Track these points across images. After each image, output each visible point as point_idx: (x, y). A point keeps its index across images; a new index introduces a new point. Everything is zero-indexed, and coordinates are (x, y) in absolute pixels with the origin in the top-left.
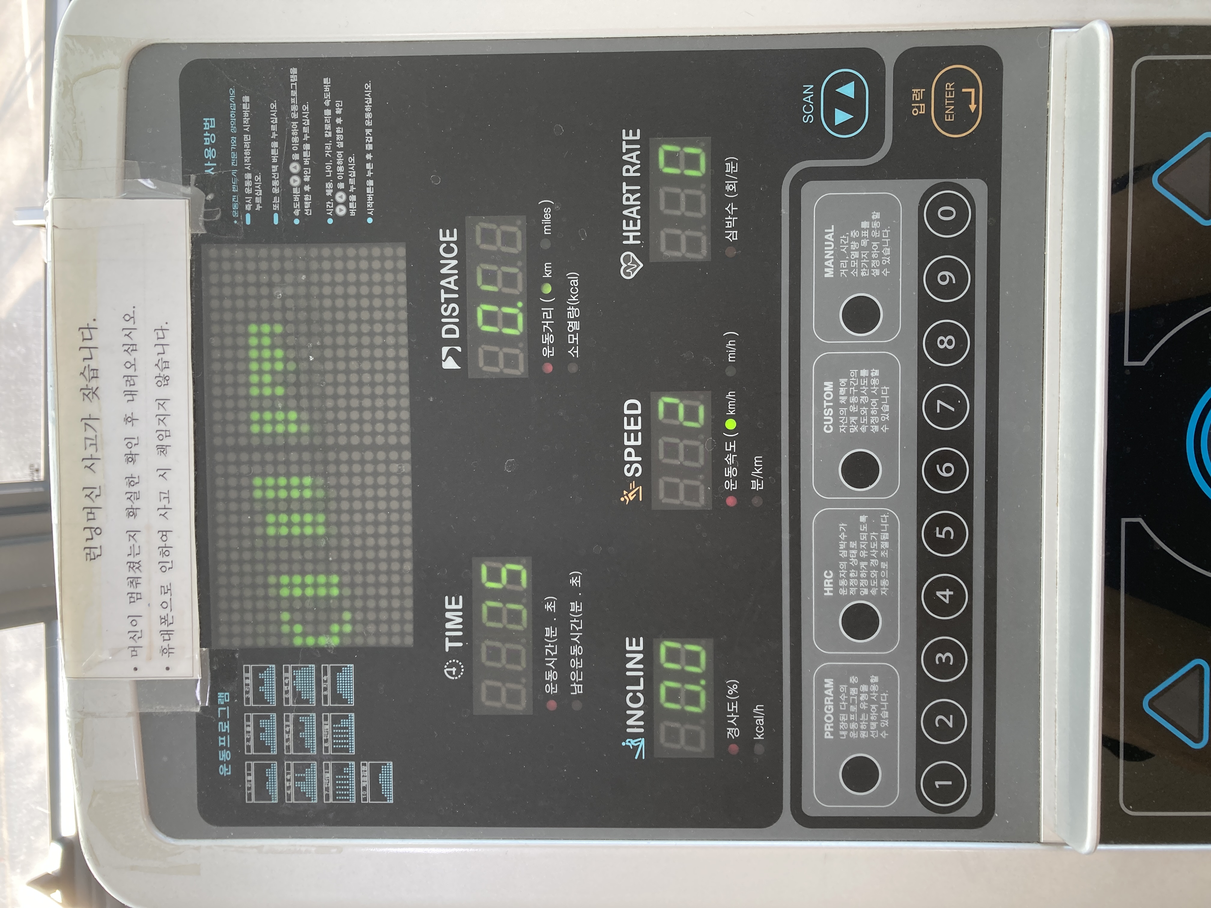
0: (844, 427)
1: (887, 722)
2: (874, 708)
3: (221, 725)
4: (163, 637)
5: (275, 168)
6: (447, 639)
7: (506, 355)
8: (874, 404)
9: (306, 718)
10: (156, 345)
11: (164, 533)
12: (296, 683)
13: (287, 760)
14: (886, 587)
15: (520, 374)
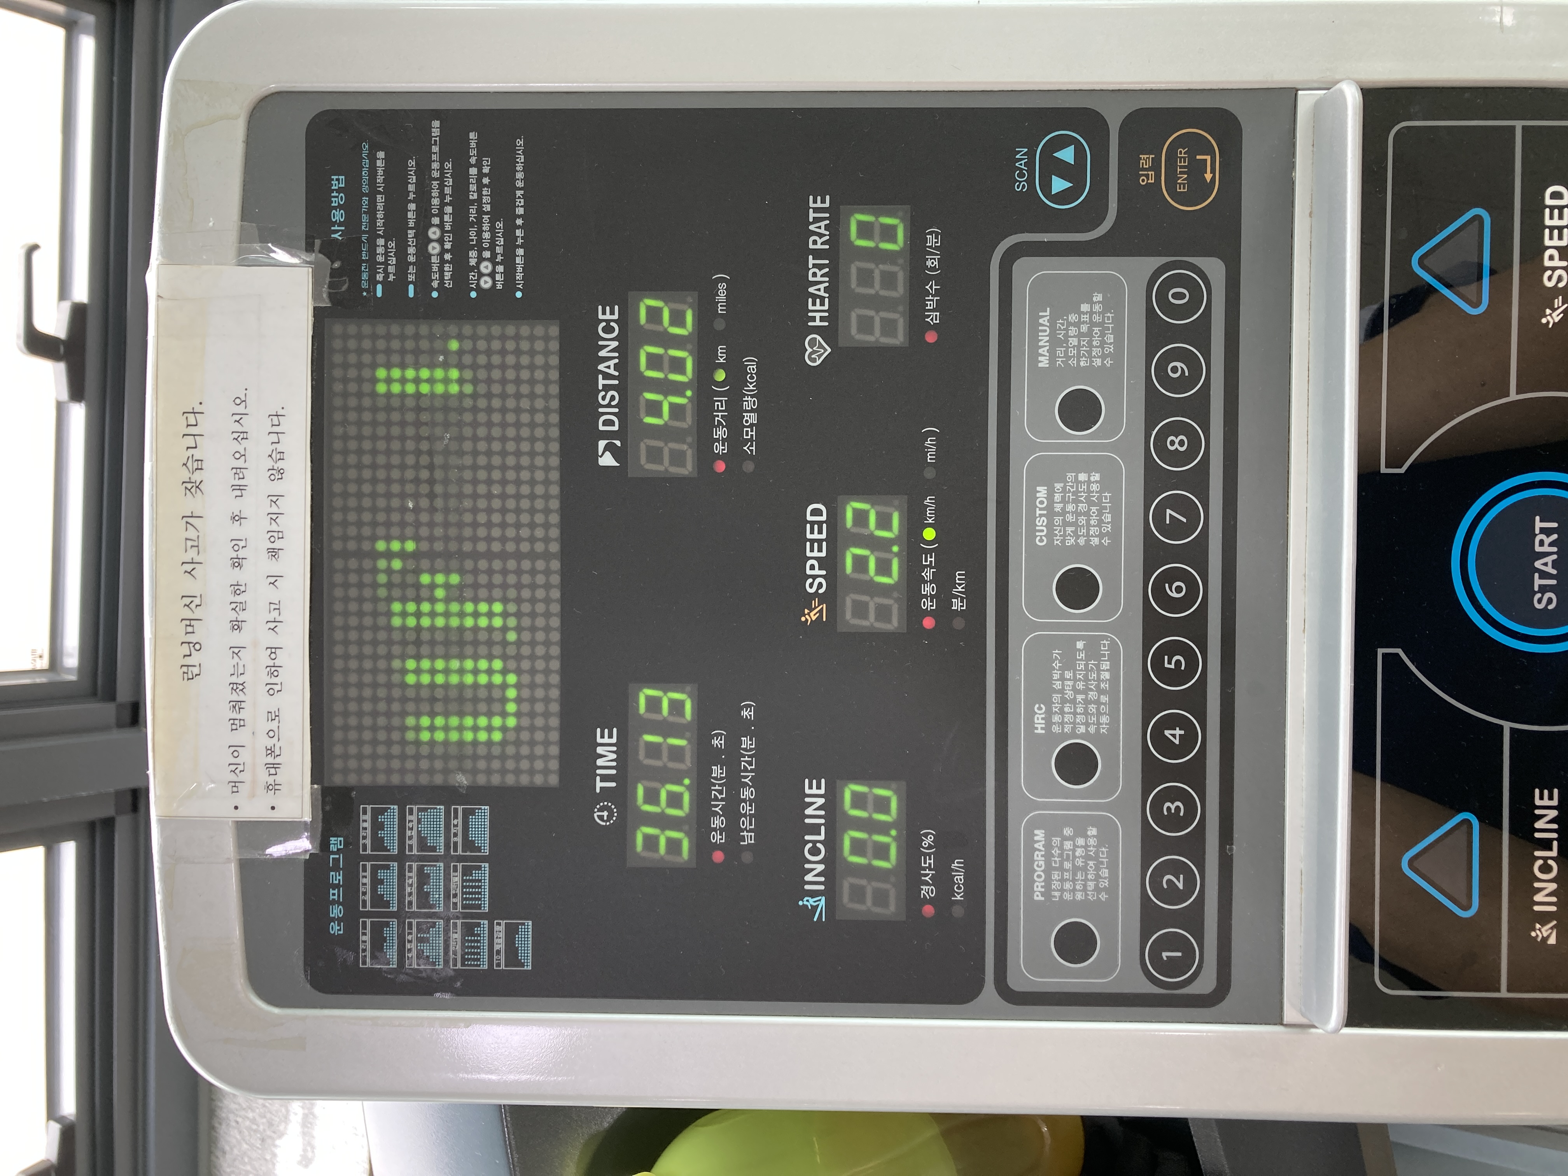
0: (1058, 540)
1: (1106, 881)
2: (1092, 865)
3: (333, 876)
4: (269, 771)
5: (411, 233)
6: (598, 778)
7: (672, 451)
8: (1094, 513)
9: (432, 868)
10: (270, 433)
11: (273, 650)
12: (421, 827)
13: (409, 918)
14: (1106, 724)
15: (686, 473)
